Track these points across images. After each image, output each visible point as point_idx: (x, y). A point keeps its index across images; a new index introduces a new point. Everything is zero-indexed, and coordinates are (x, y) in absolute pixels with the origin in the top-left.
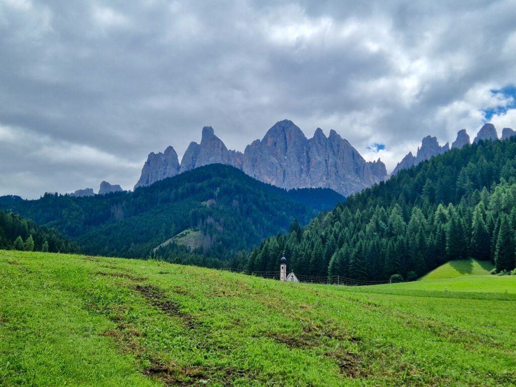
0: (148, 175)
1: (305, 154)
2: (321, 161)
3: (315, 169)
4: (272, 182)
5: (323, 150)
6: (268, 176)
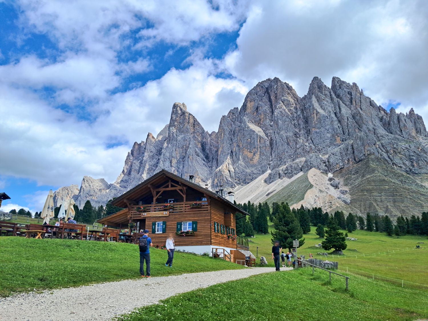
0: (131, 166)
1: (299, 113)
2: (327, 115)
3: (318, 128)
4: (254, 157)
5: (328, 101)
6: (248, 150)
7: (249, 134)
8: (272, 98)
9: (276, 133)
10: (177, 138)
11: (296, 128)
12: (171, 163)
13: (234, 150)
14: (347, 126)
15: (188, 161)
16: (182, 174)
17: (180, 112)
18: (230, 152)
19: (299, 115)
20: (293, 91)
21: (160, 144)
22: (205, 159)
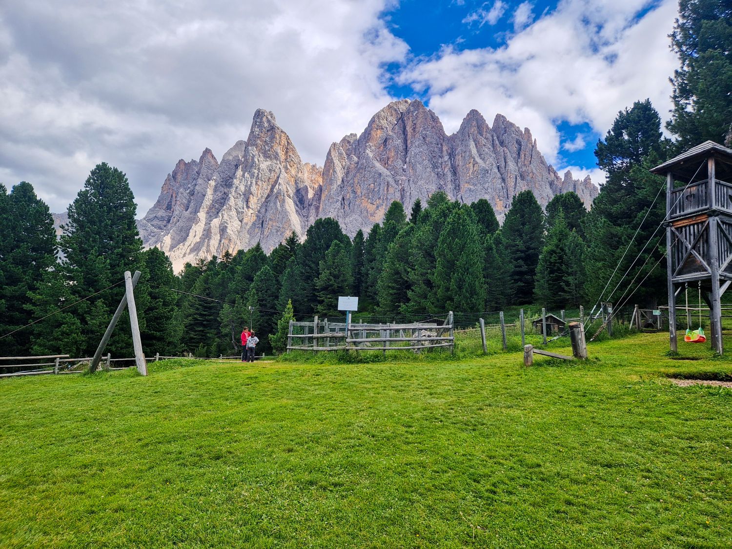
0: (172, 196)
1: (446, 158)
2: (487, 168)
3: (473, 184)
4: (376, 212)
5: (489, 149)
6: (369, 201)
7: (373, 177)
8: (409, 129)
9: (411, 182)
10: (259, 165)
11: (441, 179)
12: (247, 202)
13: (348, 197)
14: (515, 188)
15: (275, 203)
16: (263, 221)
17: (266, 125)
18: (340, 198)
19: (446, 162)
20: (439, 124)
21: (227, 169)
22: (298, 203)
